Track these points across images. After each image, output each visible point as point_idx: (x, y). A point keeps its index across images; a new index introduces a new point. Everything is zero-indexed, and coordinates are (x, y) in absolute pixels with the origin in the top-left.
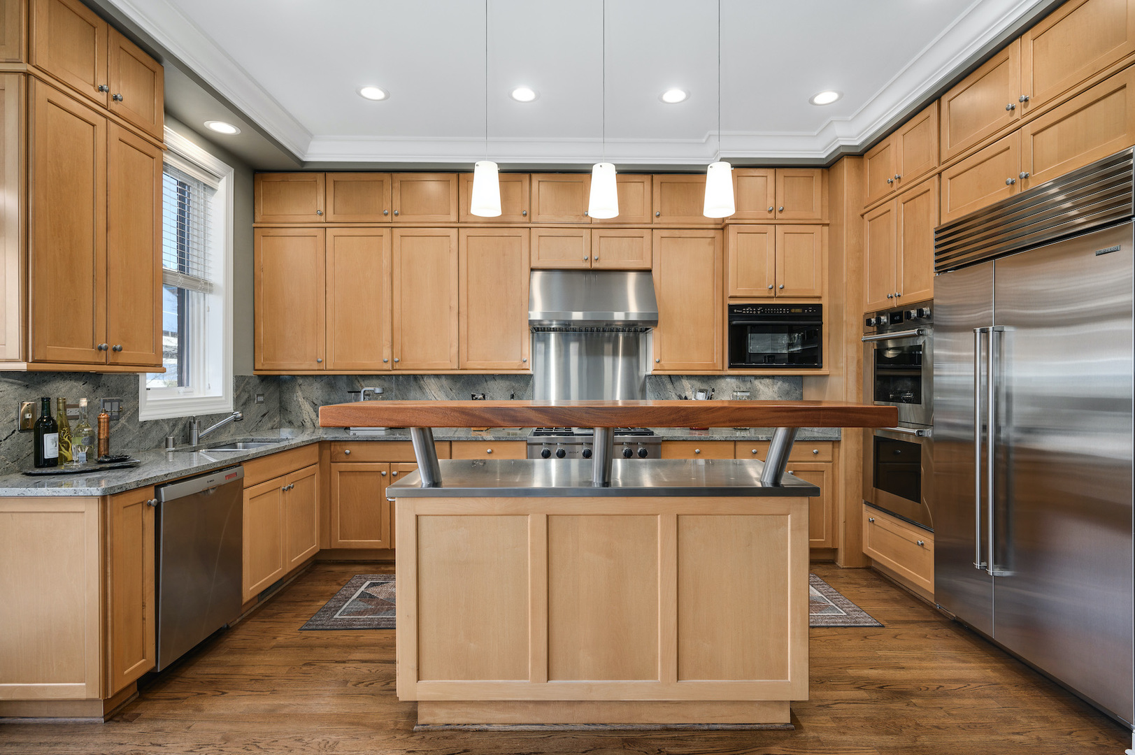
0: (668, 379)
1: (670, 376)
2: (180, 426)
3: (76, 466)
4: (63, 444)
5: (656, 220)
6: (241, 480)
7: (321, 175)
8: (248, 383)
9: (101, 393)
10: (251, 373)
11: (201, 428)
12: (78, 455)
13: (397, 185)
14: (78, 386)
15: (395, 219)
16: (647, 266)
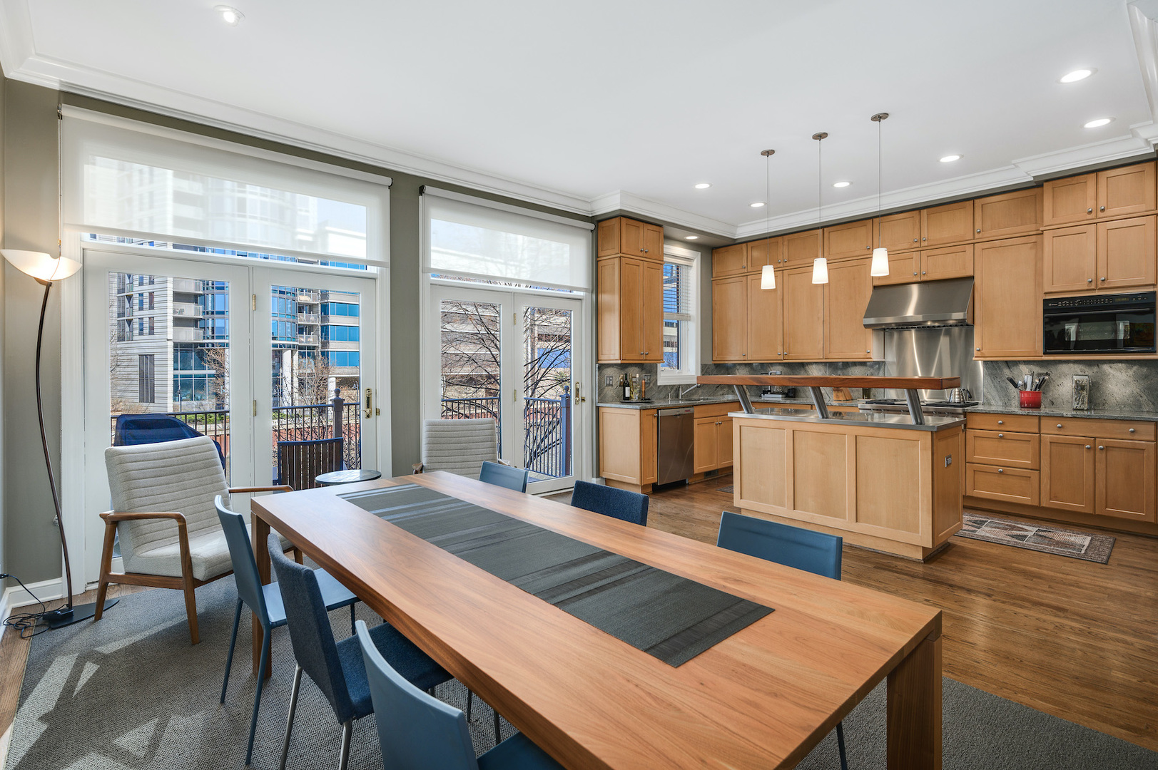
0: (1005, 364)
1: (1006, 362)
2: (675, 389)
3: (634, 401)
4: (631, 392)
5: (977, 236)
6: (693, 414)
7: (745, 245)
8: (708, 368)
9: (643, 372)
10: (711, 363)
11: (683, 391)
12: (635, 397)
13: (786, 243)
14: (637, 369)
15: (785, 264)
16: (970, 273)
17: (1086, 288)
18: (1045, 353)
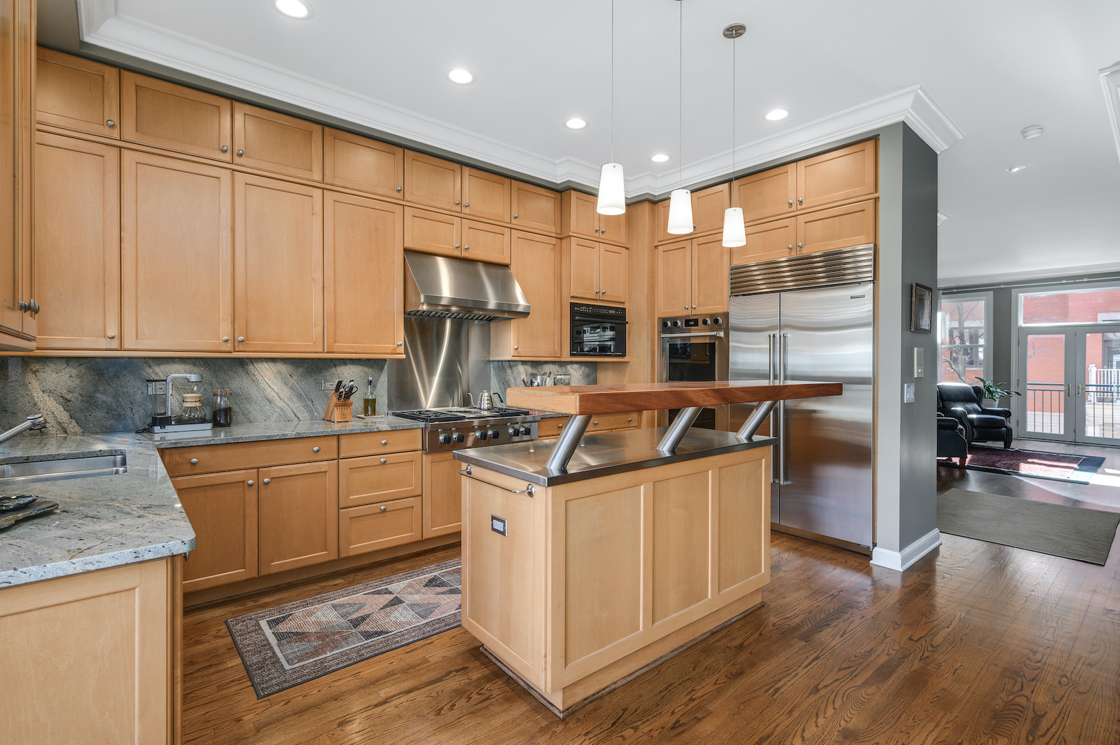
7: (113, 71)
13: (239, 117)
15: (237, 160)
16: (507, 261)
17: (594, 297)
18: (572, 355)
